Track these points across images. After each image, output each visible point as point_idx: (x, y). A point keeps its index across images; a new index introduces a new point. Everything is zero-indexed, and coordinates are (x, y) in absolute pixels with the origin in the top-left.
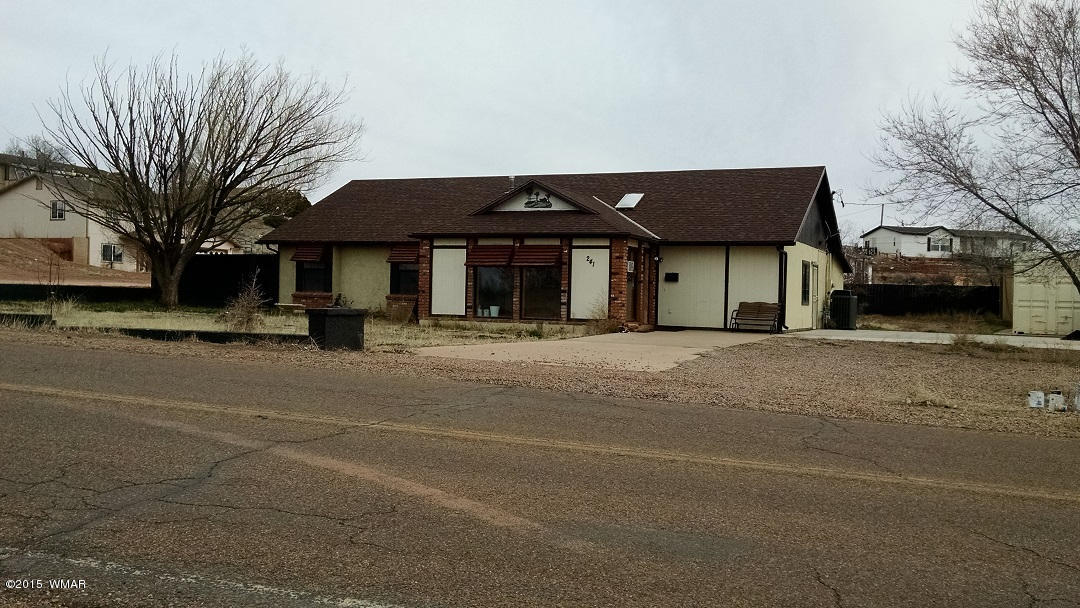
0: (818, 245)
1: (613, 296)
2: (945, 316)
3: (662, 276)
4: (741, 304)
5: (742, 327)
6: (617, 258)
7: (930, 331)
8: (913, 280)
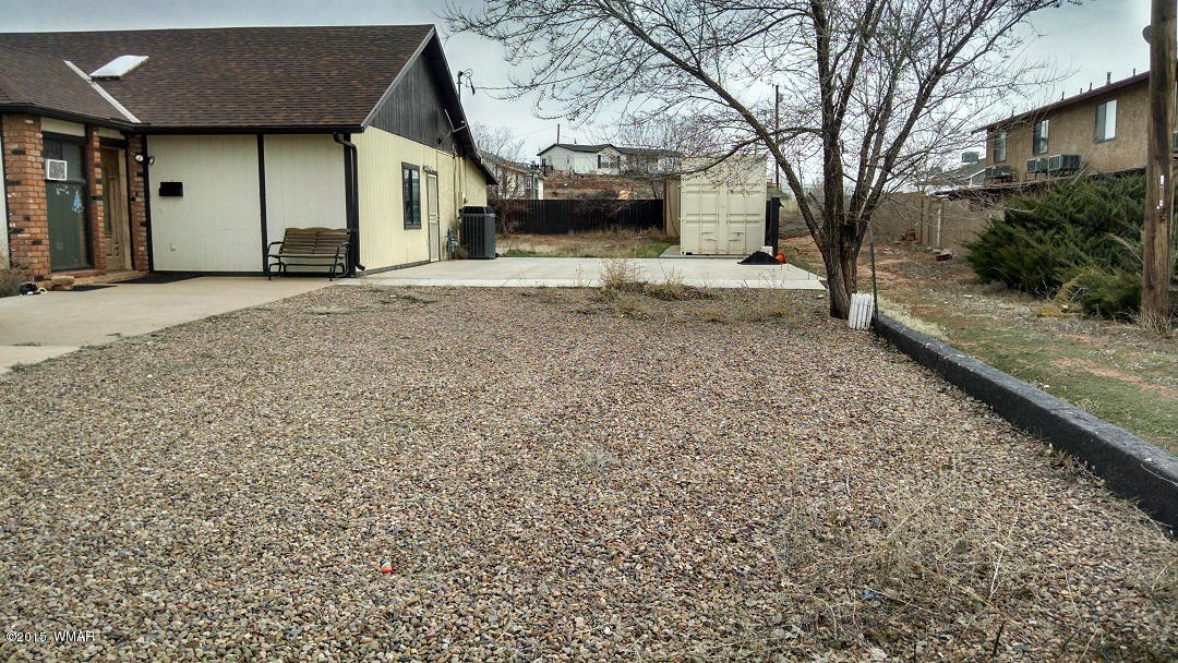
0: (437, 143)
1: (13, 225)
2: (609, 233)
3: (154, 188)
4: (287, 231)
5: (290, 269)
6: (16, 152)
7: (587, 256)
8: (584, 195)
